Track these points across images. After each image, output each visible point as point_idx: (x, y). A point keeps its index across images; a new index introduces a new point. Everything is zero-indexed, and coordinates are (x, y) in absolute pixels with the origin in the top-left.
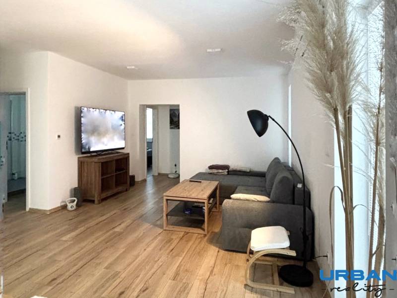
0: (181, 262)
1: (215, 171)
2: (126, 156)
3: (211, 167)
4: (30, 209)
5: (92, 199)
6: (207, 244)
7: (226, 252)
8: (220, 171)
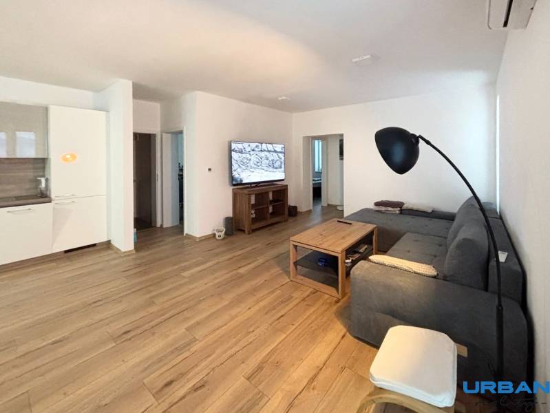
0: (277, 345)
1: (383, 209)
2: (284, 188)
3: (377, 204)
4: (186, 234)
5: (243, 229)
6: (333, 316)
7: (356, 340)
8: (390, 209)
